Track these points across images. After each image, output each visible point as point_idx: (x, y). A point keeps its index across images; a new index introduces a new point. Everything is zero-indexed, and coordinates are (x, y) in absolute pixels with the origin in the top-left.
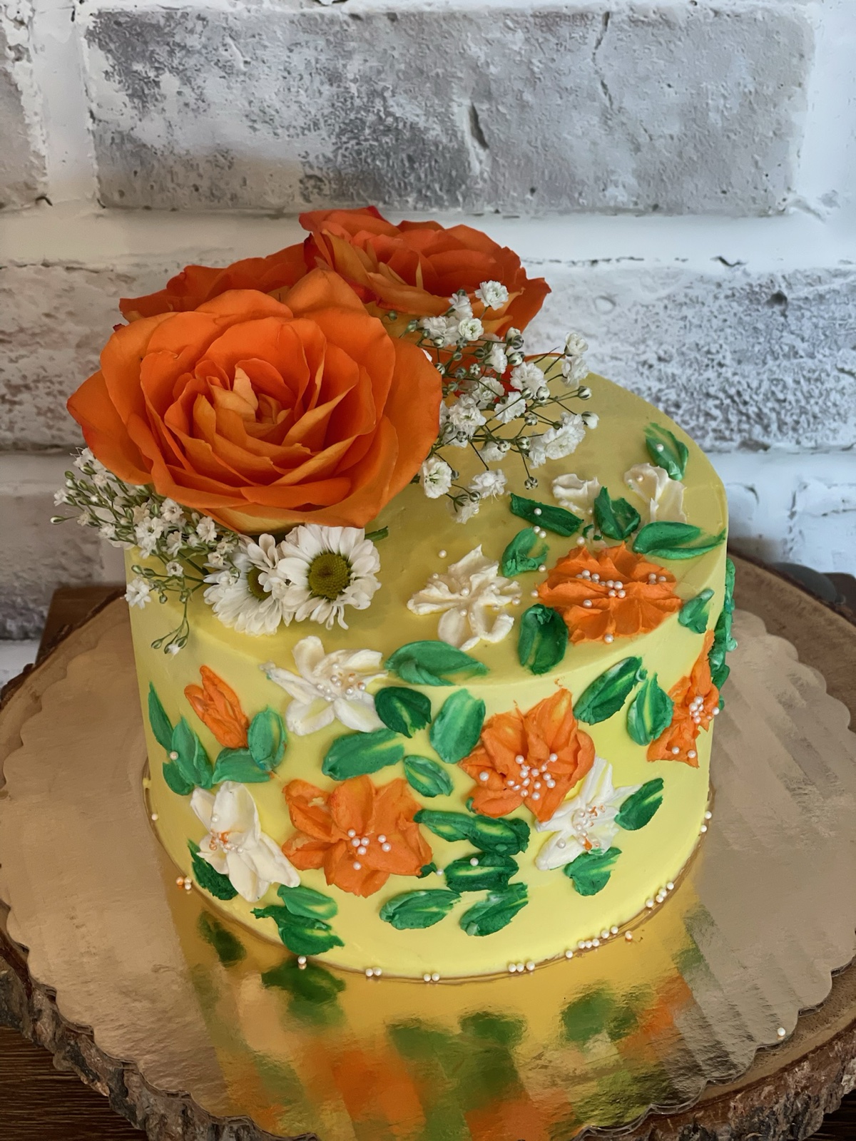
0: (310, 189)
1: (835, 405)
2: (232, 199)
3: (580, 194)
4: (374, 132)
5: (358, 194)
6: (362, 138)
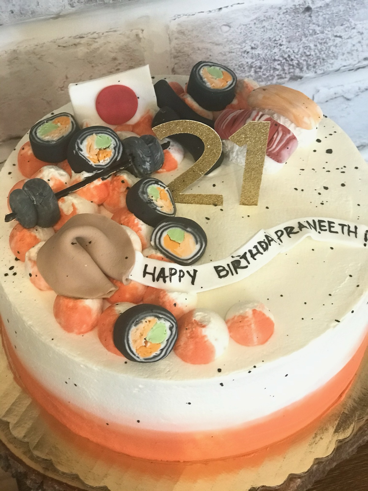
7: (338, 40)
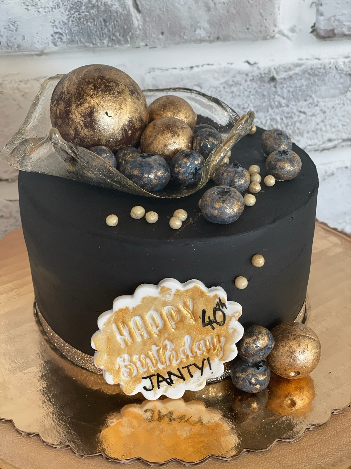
0: (57, 40)
2: (18, 47)
3: (184, 34)
4: (87, 8)
5: (80, 40)
6: (81, 11)
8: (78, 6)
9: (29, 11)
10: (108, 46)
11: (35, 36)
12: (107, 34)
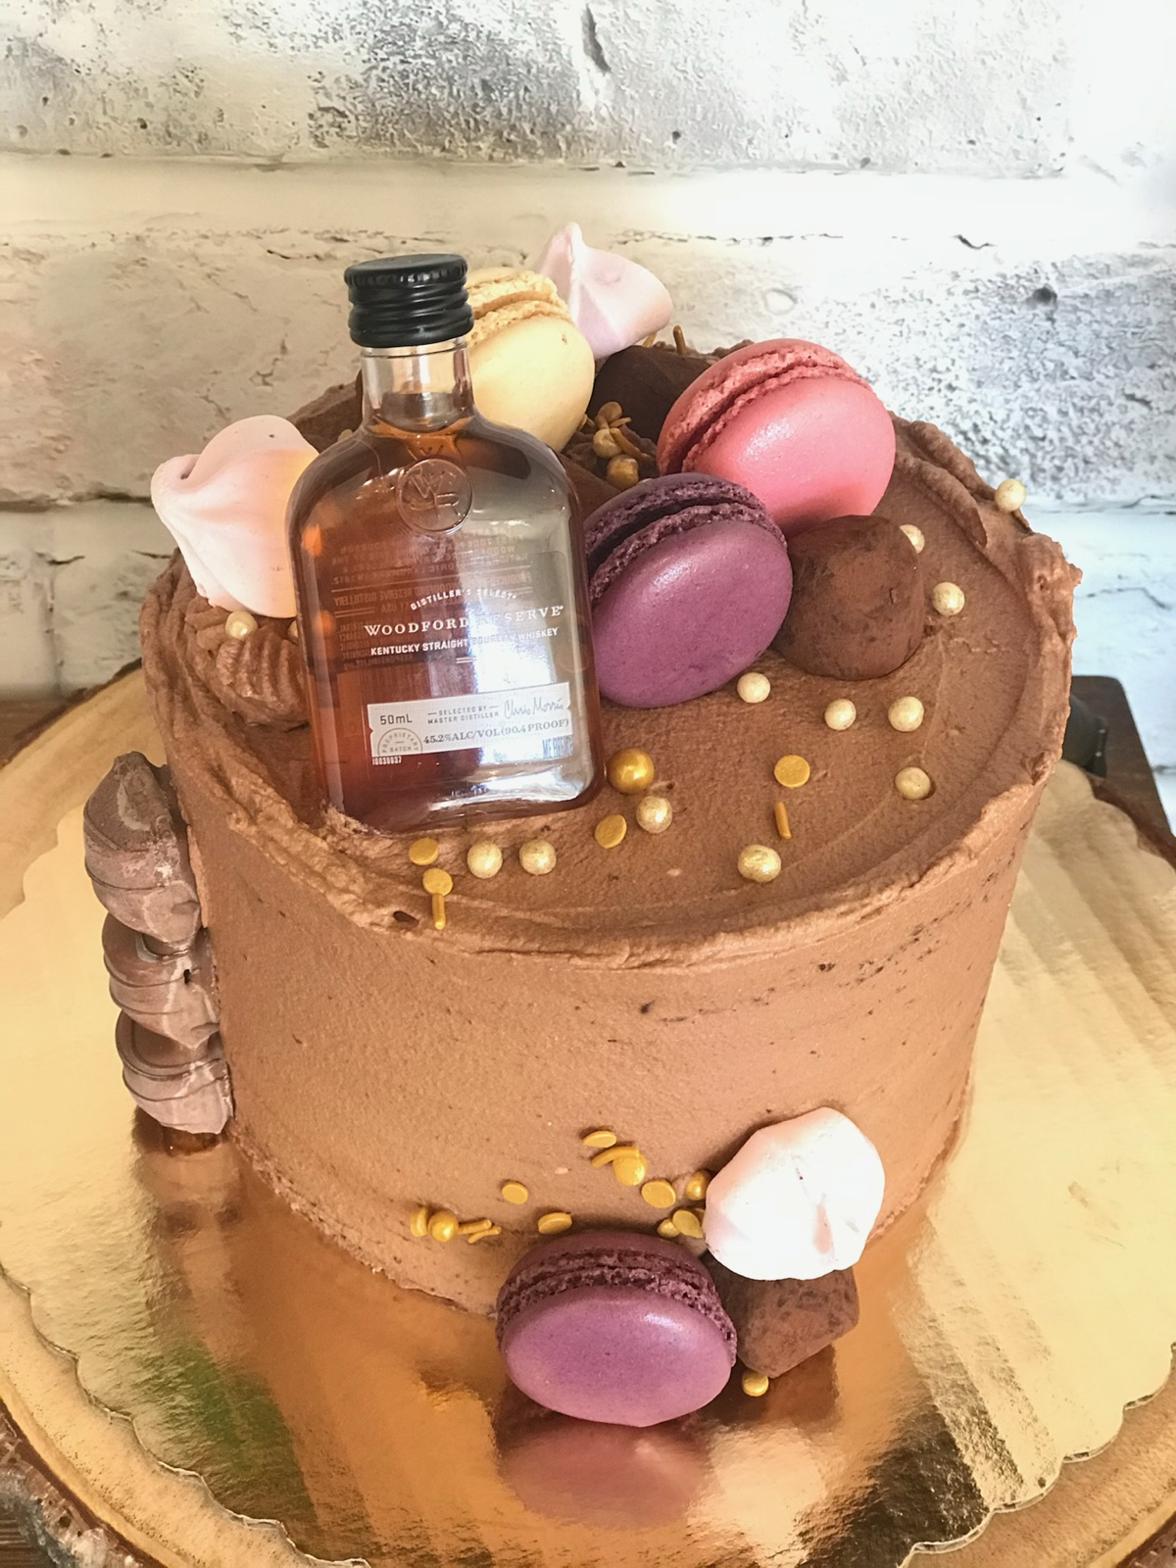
0: (325, 129)
1: (1117, 445)
2: (200, 141)
3: (750, 142)
4: (430, 45)
5: (402, 136)
6: (412, 53)
7: (1137, 411)
8: (402, 37)
9: (242, 42)
10: (491, 158)
11: (257, 114)
12: (490, 125)
